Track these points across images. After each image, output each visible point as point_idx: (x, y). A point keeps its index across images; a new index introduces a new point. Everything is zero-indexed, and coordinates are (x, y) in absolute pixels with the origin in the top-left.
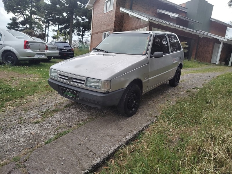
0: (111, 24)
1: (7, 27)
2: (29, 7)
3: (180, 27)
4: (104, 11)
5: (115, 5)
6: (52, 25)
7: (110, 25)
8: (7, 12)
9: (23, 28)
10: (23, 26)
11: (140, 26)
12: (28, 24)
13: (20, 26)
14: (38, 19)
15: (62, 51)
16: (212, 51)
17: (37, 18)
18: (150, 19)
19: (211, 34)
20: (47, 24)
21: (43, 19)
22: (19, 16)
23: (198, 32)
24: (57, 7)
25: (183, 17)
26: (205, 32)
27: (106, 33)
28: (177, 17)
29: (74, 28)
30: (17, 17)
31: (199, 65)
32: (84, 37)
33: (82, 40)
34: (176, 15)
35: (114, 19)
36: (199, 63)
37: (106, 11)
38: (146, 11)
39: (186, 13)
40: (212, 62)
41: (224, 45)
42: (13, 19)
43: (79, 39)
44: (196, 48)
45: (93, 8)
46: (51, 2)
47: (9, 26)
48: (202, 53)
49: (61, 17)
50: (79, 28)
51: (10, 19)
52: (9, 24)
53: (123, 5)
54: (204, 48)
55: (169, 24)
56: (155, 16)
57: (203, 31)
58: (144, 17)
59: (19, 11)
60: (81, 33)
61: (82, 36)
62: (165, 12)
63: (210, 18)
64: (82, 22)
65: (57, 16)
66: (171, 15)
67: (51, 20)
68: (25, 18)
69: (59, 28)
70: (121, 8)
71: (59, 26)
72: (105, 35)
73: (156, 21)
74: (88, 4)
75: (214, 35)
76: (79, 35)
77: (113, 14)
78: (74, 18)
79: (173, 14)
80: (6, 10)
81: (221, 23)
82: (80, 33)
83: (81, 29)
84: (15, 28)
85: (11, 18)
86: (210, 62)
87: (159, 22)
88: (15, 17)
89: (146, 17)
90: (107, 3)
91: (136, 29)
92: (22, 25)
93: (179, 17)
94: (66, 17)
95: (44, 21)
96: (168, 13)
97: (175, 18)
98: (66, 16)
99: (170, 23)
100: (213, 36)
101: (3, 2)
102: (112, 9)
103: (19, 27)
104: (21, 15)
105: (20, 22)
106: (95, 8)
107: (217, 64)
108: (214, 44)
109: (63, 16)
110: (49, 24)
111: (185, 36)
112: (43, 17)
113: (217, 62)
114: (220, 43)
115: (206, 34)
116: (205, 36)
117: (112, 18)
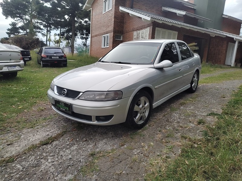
0: (110, 25)
1: (6, 32)
2: (29, 11)
3: (189, 25)
4: (102, 11)
5: (114, 3)
6: (54, 28)
7: (109, 27)
8: (5, 17)
9: (23, 33)
10: (24, 31)
11: (142, 26)
12: (28, 29)
13: (21, 31)
14: (39, 23)
15: (53, 58)
16: (226, 51)
17: (37, 23)
18: (152, 18)
19: (224, 32)
20: (49, 29)
21: (44, 23)
22: (19, 21)
23: (209, 30)
24: (58, 10)
25: (192, 15)
26: (218, 31)
27: (106, 35)
28: (184, 14)
29: (78, 31)
30: (17, 22)
31: (212, 69)
32: (88, 40)
33: (85, 43)
34: (183, 13)
35: (113, 20)
36: (211, 66)
37: (105, 11)
38: (149, 9)
39: (195, 10)
40: (226, 64)
41: (239, 44)
42: (13, 24)
43: (82, 42)
44: (207, 49)
45: (91, 8)
46: (51, 5)
47: (9, 32)
48: (214, 54)
49: (63, 20)
50: (82, 31)
51: (10, 25)
52: (8, 30)
53: (122, 3)
54: (217, 48)
55: (176, 23)
56: (159, 15)
57: (215, 30)
58: (145, 15)
59: (18, 15)
60: (85, 36)
61: (86, 40)
62: (171, 10)
63: (223, 14)
64: (85, 24)
65: (59, 20)
66: (177, 13)
67: (52, 24)
68: (25, 22)
69: (61, 32)
70: (120, 7)
71: (62, 30)
72: (105, 38)
73: (160, 19)
74: (86, 4)
75: (227, 33)
76: (82, 38)
77: (112, 14)
78: (76, 21)
79: (179, 11)
80: (5, 15)
81: (235, 20)
82: (83, 36)
83: (85, 31)
84: (16, 34)
85: (11, 23)
86: (224, 64)
87: (163, 20)
88: (15, 22)
89: (148, 15)
90: (106, 3)
91: (137, 30)
92: (22, 30)
93: (187, 14)
94: (68, 20)
95: (46, 25)
96: (174, 10)
97: (182, 16)
98: (68, 18)
99: (180, 23)
100: (226, 35)
101: (1, 7)
102: (111, 9)
103: (19, 32)
104: (20, 20)
105: (20, 27)
106: (93, 9)
107: (232, 65)
108: (228, 43)
109: (64, 18)
110: (51, 27)
111: (195, 36)
112: (44, 21)
113: (233, 63)
114: (234, 42)
115: (219, 32)
116: (217, 35)
117: (111, 19)
